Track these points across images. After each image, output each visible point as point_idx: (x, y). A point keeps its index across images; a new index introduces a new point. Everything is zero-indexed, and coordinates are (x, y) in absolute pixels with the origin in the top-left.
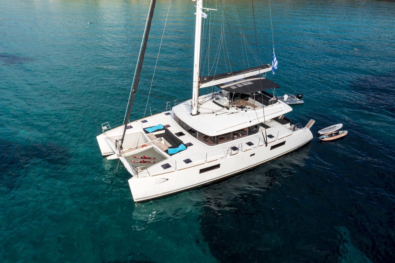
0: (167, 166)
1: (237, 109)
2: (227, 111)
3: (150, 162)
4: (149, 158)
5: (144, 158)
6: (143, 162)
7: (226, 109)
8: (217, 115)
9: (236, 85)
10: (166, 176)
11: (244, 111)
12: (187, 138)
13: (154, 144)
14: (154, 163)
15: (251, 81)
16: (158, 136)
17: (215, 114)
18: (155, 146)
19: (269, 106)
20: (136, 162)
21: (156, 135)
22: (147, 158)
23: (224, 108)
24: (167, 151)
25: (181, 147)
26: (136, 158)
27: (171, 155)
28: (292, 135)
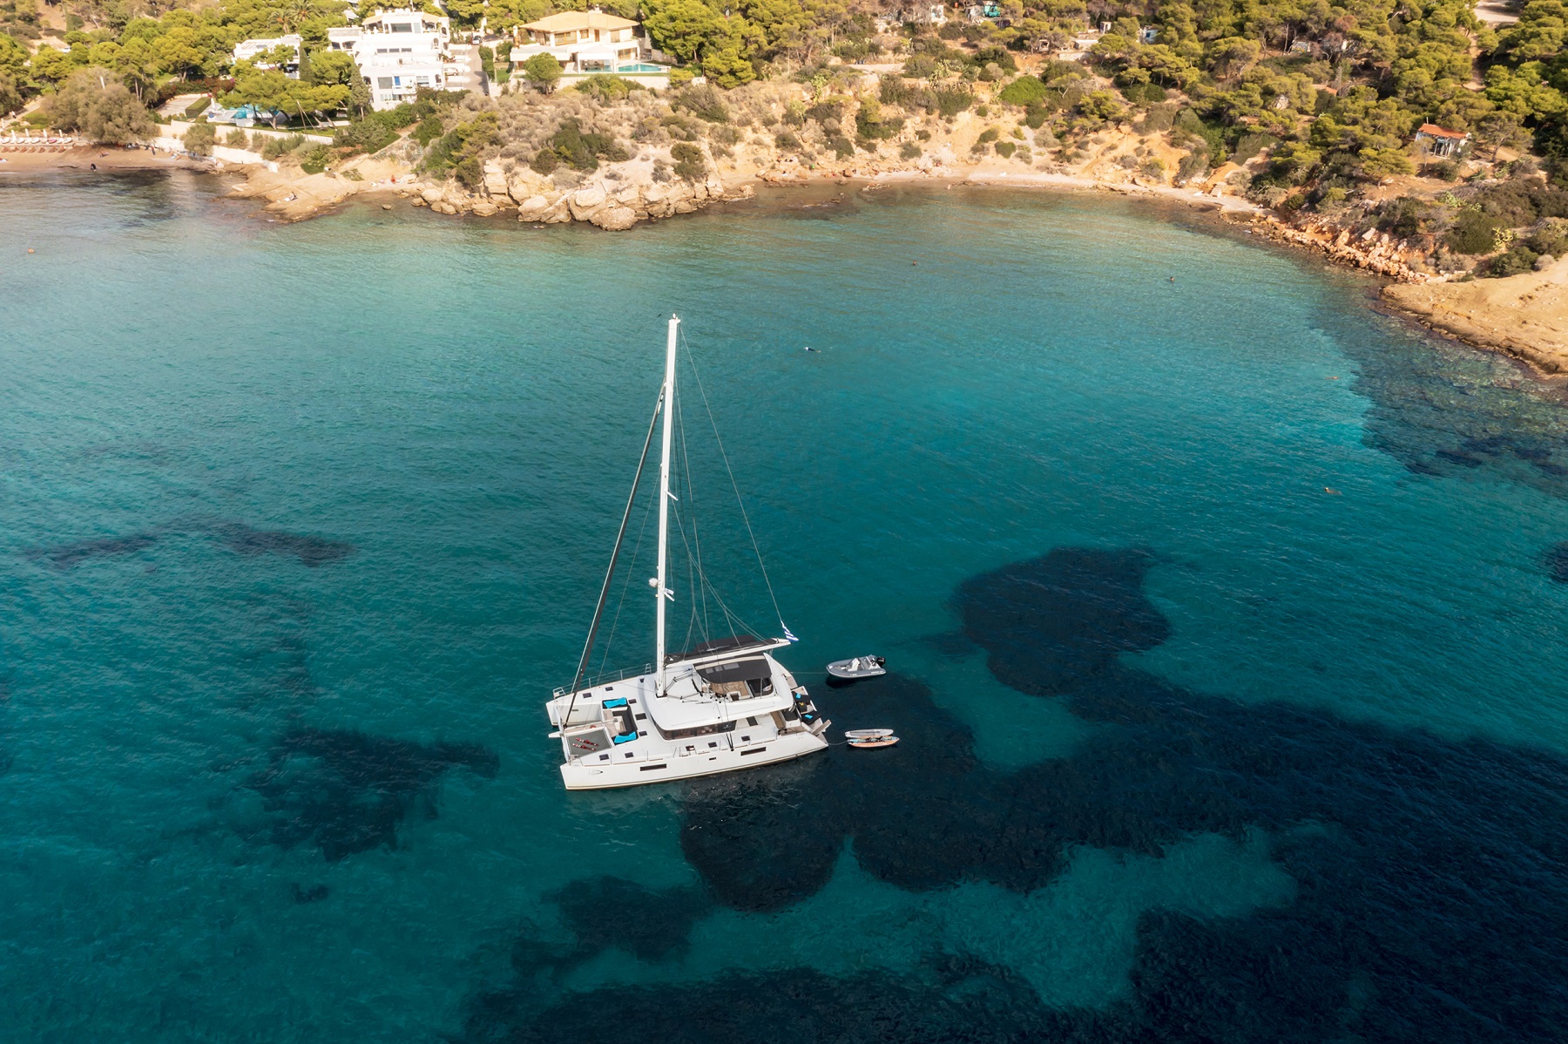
0: (604, 757)
2: (703, 698)
3: (592, 749)
4: (592, 744)
5: (587, 743)
6: (585, 748)
7: (702, 695)
8: (688, 701)
9: (716, 668)
10: (601, 768)
11: (721, 702)
13: (607, 725)
14: (595, 750)
16: (615, 714)
17: (685, 700)
18: (606, 729)
20: (577, 746)
23: (700, 693)
24: (613, 739)
25: (633, 735)
26: (578, 740)
27: (617, 744)
28: (776, 741)
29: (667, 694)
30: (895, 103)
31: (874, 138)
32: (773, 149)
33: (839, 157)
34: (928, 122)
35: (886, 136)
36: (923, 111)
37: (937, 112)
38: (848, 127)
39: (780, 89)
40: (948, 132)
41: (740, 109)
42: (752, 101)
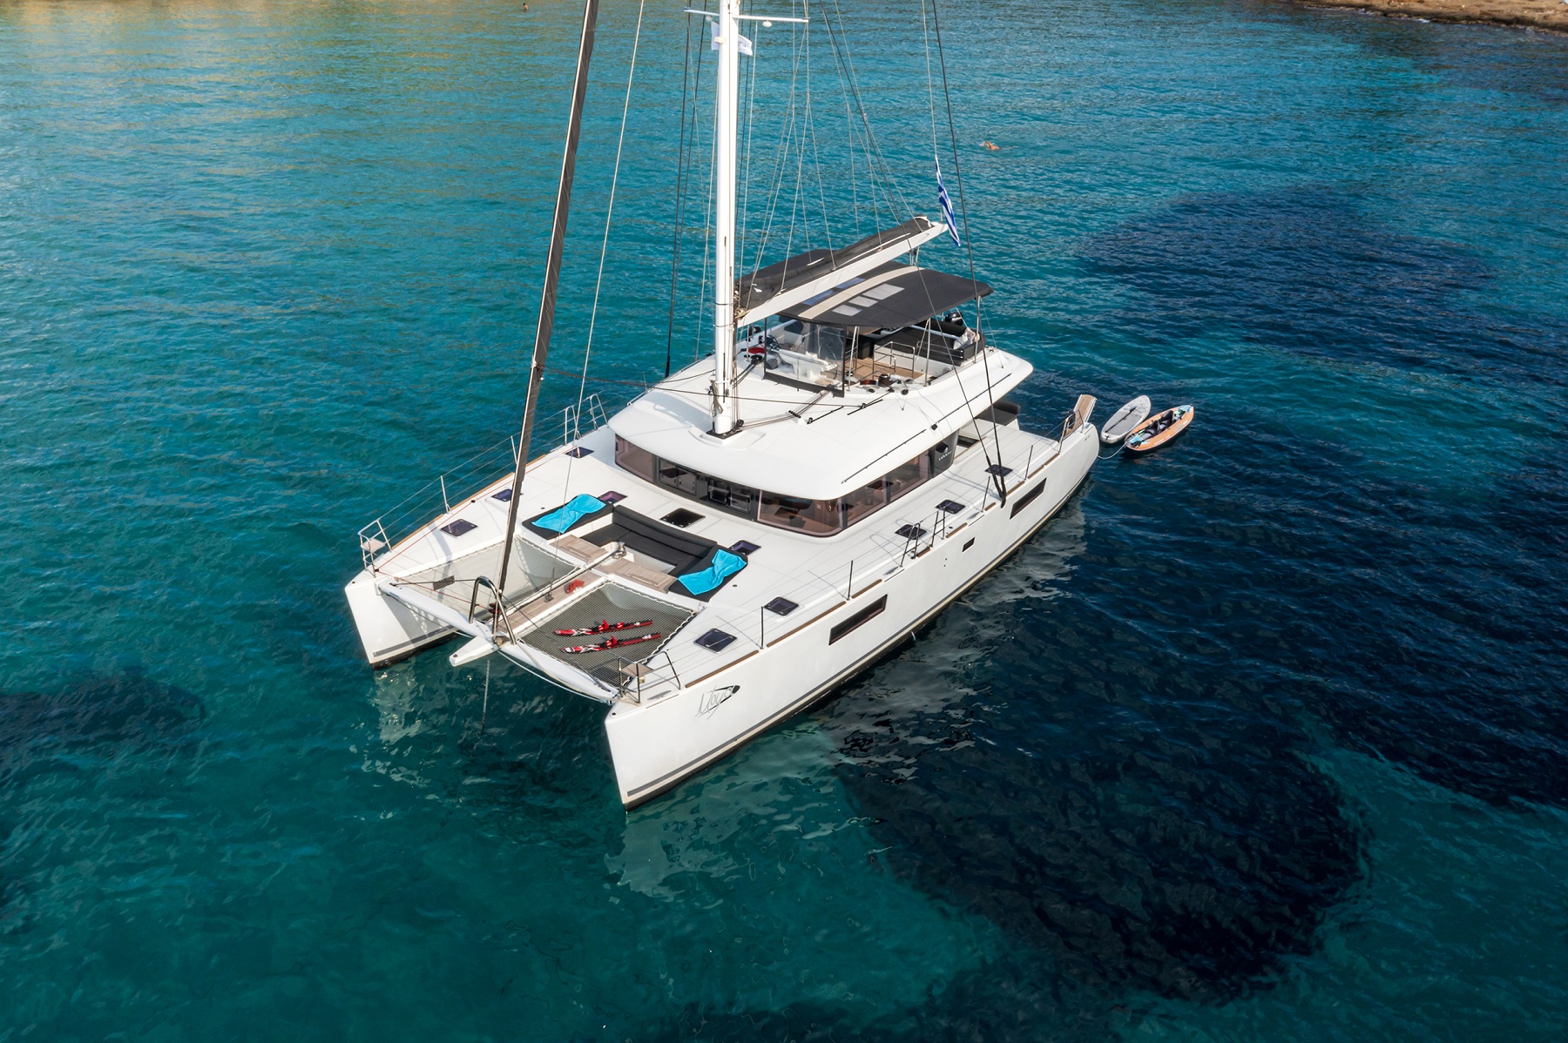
0: (717, 640)
1: (872, 391)
2: (838, 401)
3: (639, 640)
4: (626, 626)
5: (604, 631)
6: (612, 646)
7: (830, 394)
8: (811, 421)
9: (851, 302)
10: (727, 678)
11: (897, 394)
12: (717, 526)
13: (607, 573)
14: (658, 639)
15: (892, 282)
16: (598, 540)
17: (802, 421)
18: (615, 580)
19: (964, 364)
20: (583, 650)
21: (586, 538)
22: (616, 626)
23: (823, 392)
24: (677, 588)
25: (720, 562)
26: (570, 635)
27: (705, 597)
28: (1061, 455)
29: (742, 422)
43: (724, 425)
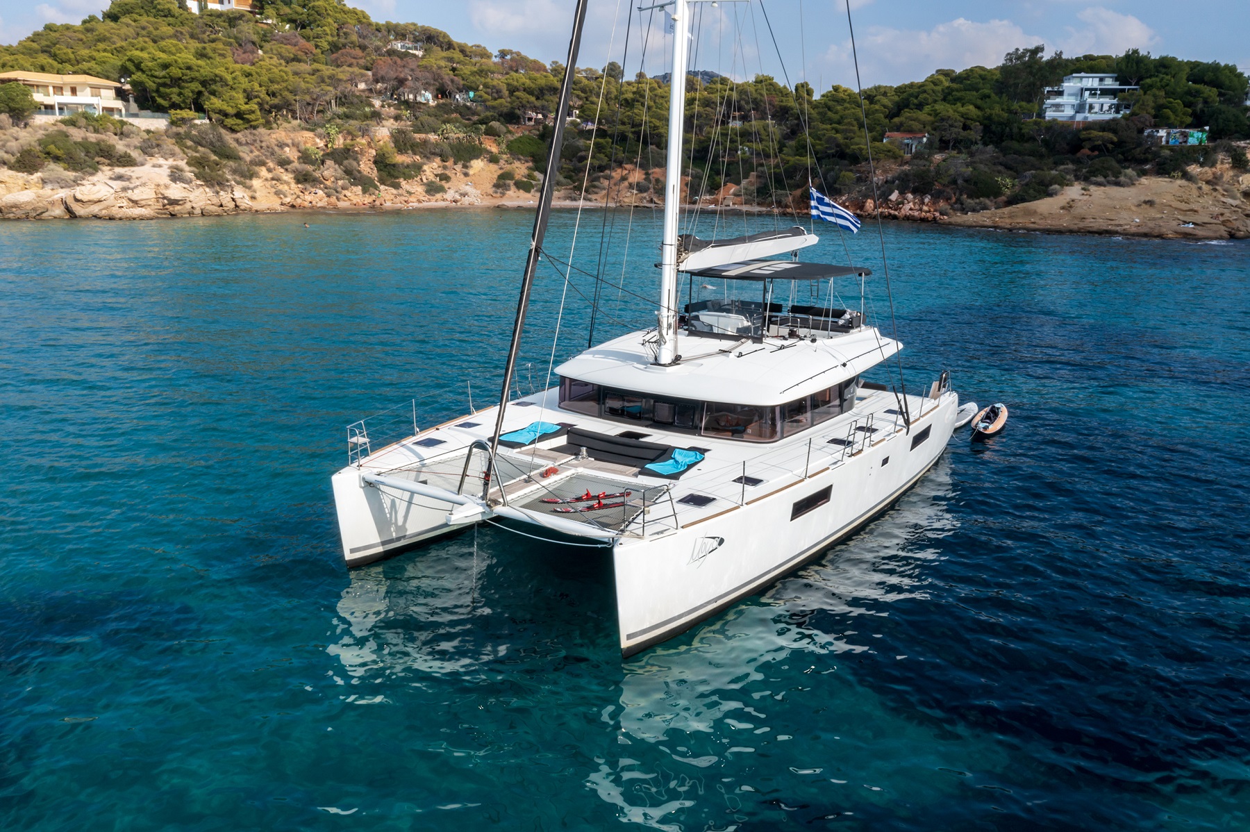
0: (699, 501)
2: (758, 345)
4: (608, 496)
5: (588, 500)
6: (600, 508)
7: (750, 341)
8: (740, 355)
11: (807, 343)
12: (666, 440)
13: (575, 468)
20: (572, 511)
22: (598, 497)
23: (743, 340)
25: (680, 457)
26: (555, 503)
27: (674, 477)
28: (940, 408)
29: (680, 356)
30: (410, 152)
31: (397, 178)
32: (293, 185)
33: (365, 191)
34: (445, 168)
35: (408, 177)
36: (438, 159)
37: (452, 160)
38: (366, 167)
39: (292, 135)
40: (466, 175)
41: (251, 152)
42: (264, 144)
43: (666, 357)
